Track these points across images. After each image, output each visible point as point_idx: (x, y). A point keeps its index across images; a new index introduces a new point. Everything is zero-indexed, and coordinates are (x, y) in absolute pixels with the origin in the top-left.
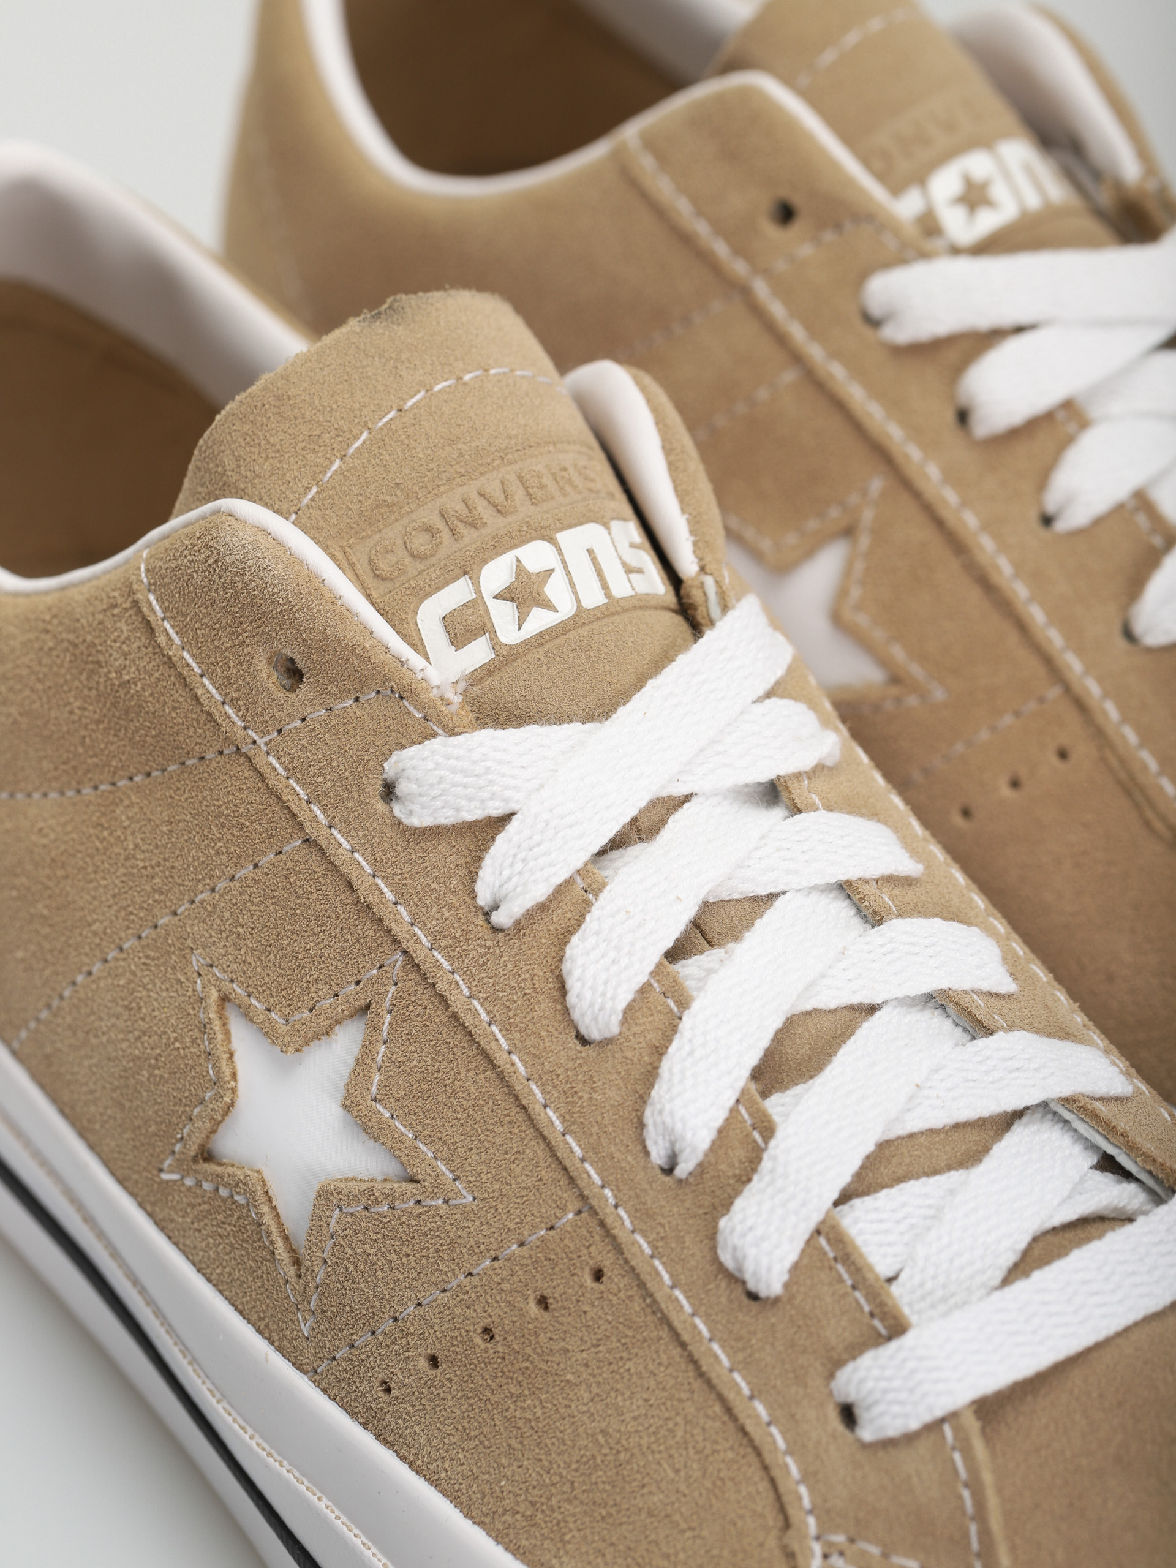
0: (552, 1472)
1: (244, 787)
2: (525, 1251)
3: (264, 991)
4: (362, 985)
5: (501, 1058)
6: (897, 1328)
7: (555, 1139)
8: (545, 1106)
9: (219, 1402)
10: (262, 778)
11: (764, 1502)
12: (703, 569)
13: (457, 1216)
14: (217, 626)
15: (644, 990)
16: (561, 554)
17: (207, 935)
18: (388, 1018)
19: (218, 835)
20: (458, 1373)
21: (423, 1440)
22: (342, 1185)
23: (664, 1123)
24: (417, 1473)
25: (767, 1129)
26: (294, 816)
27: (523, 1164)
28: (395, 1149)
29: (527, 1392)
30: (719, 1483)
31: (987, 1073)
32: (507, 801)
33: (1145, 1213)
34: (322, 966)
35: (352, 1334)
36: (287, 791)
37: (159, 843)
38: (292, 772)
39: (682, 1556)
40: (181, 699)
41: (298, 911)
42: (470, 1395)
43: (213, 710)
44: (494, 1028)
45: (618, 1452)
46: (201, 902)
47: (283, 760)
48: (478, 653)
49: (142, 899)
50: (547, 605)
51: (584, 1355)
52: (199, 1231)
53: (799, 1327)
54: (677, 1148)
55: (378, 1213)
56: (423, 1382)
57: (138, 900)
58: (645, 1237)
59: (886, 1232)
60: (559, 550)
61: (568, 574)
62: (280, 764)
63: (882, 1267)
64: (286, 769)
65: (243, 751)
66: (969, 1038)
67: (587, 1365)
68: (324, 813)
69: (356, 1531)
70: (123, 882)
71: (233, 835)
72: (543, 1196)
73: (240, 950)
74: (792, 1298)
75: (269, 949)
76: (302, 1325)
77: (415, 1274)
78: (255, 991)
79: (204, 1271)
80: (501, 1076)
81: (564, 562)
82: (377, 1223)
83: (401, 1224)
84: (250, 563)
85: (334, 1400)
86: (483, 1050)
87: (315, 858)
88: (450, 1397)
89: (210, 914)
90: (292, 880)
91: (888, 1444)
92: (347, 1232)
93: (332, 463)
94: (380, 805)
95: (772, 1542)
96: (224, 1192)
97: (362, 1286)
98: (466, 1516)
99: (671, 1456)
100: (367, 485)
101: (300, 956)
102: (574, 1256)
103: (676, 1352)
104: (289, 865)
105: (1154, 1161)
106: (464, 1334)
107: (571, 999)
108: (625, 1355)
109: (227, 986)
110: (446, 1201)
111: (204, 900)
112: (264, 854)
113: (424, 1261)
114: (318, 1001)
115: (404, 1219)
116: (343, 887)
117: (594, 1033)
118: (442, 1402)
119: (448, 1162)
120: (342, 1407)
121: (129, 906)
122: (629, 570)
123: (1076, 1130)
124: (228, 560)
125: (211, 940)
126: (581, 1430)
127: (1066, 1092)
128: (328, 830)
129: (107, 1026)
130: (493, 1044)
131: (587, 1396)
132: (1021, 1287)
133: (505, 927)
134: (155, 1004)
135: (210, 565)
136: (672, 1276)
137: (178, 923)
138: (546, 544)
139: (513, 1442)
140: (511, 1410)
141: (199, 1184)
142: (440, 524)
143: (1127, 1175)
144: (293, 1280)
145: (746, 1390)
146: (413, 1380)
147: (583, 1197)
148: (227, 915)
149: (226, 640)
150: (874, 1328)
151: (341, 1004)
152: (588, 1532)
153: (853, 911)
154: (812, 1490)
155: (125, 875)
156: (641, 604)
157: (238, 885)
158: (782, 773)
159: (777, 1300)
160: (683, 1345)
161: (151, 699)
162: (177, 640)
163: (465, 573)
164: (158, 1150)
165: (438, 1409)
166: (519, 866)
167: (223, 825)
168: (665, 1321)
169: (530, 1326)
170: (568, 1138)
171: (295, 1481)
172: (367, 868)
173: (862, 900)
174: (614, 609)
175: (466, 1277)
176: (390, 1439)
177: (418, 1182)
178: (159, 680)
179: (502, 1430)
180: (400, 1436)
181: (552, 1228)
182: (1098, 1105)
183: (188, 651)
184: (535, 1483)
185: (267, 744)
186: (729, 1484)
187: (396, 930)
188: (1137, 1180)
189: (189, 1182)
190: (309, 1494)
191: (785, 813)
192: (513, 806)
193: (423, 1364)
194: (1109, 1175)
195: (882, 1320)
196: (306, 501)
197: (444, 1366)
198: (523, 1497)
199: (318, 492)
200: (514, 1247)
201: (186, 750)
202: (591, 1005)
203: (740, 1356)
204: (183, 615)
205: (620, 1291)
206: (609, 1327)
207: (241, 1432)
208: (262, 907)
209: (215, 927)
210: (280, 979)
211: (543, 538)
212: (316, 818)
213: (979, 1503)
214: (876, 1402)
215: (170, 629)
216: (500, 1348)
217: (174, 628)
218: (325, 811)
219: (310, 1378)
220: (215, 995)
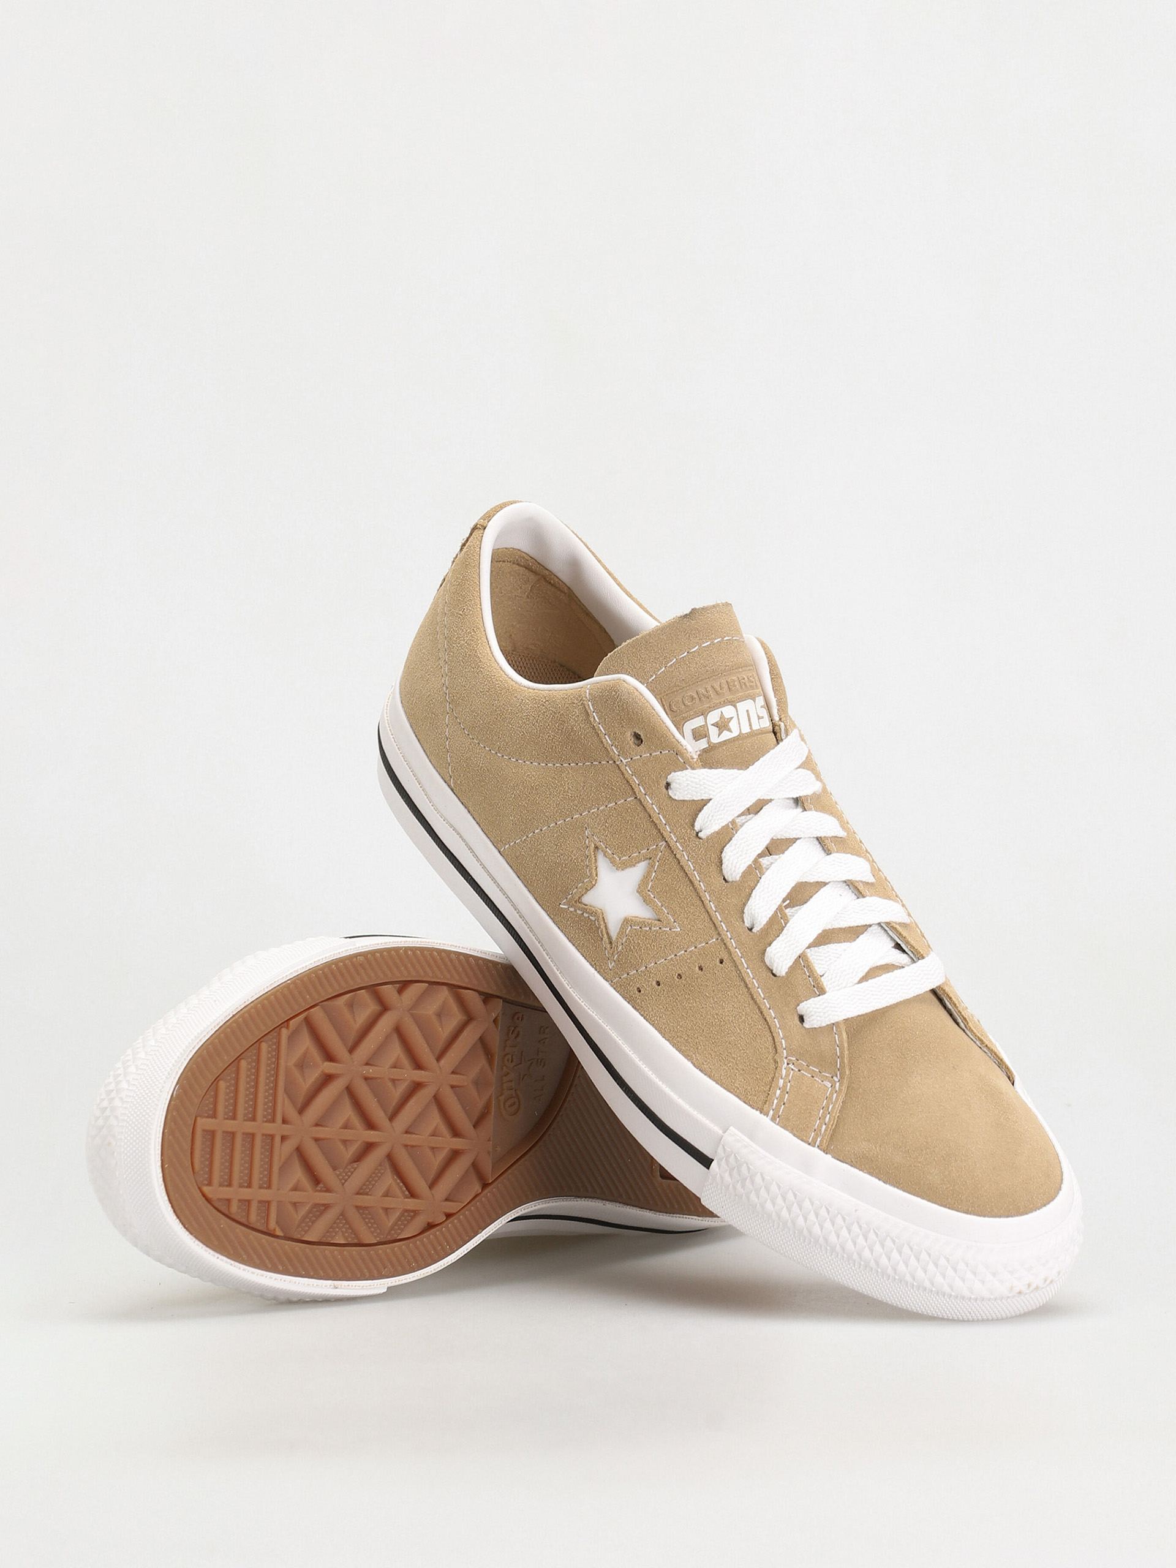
1: (615, 776)
2: (696, 950)
3: (613, 847)
5: (696, 883)
6: (822, 991)
7: (712, 913)
8: (710, 901)
9: (570, 988)
10: (623, 774)
11: (769, 1044)
12: (780, 719)
13: (673, 935)
14: (614, 719)
15: (750, 867)
16: (737, 711)
17: (593, 824)
18: (657, 863)
19: (603, 791)
20: (667, 988)
21: (650, 1009)
22: (633, 918)
23: (751, 913)
24: (647, 1020)
25: (786, 920)
26: (633, 789)
27: (699, 920)
28: (654, 908)
29: (691, 998)
30: (755, 1036)
31: (862, 910)
32: (710, 795)
33: (908, 966)
34: (636, 842)
35: (628, 970)
36: (631, 780)
37: (579, 789)
38: (634, 773)
39: (739, 1058)
40: (596, 741)
41: (629, 822)
42: (670, 996)
43: (607, 747)
44: (695, 872)
45: (721, 1022)
46: (593, 813)
48: (703, 744)
50: (730, 730)
51: (713, 987)
52: (572, 927)
53: (789, 987)
54: (755, 923)
56: (653, 990)
57: (567, 807)
58: (740, 951)
59: (821, 960)
60: (737, 709)
61: (739, 719)
62: (630, 770)
63: (819, 971)
64: (632, 772)
65: (617, 763)
66: (856, 897)
67: (713, 991)
70: (561, 800)
71: (609, 792)
72: (705, 932)
73: (606, 831)
74: (787, 977)
75: (616, 833)
76: (610, 965)
77: (656, 953)
78: (609, 847)
79: (572, 941)
80: (695, 890)
81: (738, 714)
82: (644, 933)
83: (653, 935)
84: (630, 700)
85: (618, 992)
86: (690, 880)
87: (638, 804)
88: (662, 996)
89: (596, 817)
90: (628, 810)
91: (814, 1030)
92: (632, 935)
93: (661, 668)
94: (665, 790)
95: (770, 1057)
96: (585, 915)
97: (635, 954)
98: (663, 1037)
99: (739, 1025)
100: (673, 678)
101: (628, 837)
102: (714, 954)
103: (745, 990)
104: (629, 805)
105: (914, 948)
106: (671, 975)
107: (724, 866)
108: (727, 989)
109: (598, 844)
110: (670, 929)
111: (595, 812)
112: (620, 800)
113: (660, 949)
114: (633, 854)
115: (654, 933)
116: (647, 816)
117: (730, 879)
118: (659, 997)
119: (673, 916)
120: (621, 995)
121: (562, 809)
122: (759, 718)
123: (888, 934)
124: (622, 697)
125: (594, 826)
126: (709, 1013)
127: (887, 920)
128: (645, 796)
129: (546, 850)
130: (694, 878)
131: (712, 1001)
132: (864, 984)
133: (703, 838)
134: (568, 845)
136: (747, 965)
137: (582, 818)
138: (733, 707)
139: (684, 1014)
140: (684, 1003)
141: (575, 911)
142: (696, 696)
143: (904, 951)
144: (609, 949)
145: (768, 1006)
146: (650, 989)
147: (719, 934)
148: (602, 819)
149: (617, 724)
150: (814, 991)
152: (707, 1047)
153: (821, 849)
154: (786, 1042)
156: (762, 732)
157: (609, 809)
158: (801, 795)
159: (782, 978)
160: (749, 989)
161: (584, 738)
162: (598, 720)
163: (702, 715)
164: (559, 897)
165: (657, 1000)
166: (710, 818)
167: (606, 788)
168: (743, 980)
169: (695, 976)
170: (717, 913)
172: (657, 811)
173: (825, 845)
174: (753, 734)
175: (674, 956)
176: (638, 1008)
178: (588, 732)
179: (680, 1009)
180: (642, 1007)
181: (707, 943)
182: (897, 927)
183: (601, 725)
184: (689, 1029)
185: (626, 762)
186: (758, 1037)
187: (665, 834)
188: (907, 953)
189: (572, 909)
190: (603, 1024)
191: (801, 810)
192: (711, 797)
193: (654, 983)
194: (897, 950)
195: (817, 989)
196: (650, 680)
197: (662, 985)
198: (685, 1033)
199: (655, 678)
200: (693, 948)
201: (594, 759)
202: (731, 869)
203: (767, 995)
204: (601, 712)
205: (728, 968)
206: (723, 979)
207: (578, 1000)
208: (617, 818)
209: (597, 822)
210: (619, 844)
211: (732, 705)
212: (641, 791)
213: (842, 1053)
214: (812, 1015)
215: (595, 716)
216: (683, 982)
217: (597, 716)
218: (644, 789)
219: (610, 984)
220: (593, 846)
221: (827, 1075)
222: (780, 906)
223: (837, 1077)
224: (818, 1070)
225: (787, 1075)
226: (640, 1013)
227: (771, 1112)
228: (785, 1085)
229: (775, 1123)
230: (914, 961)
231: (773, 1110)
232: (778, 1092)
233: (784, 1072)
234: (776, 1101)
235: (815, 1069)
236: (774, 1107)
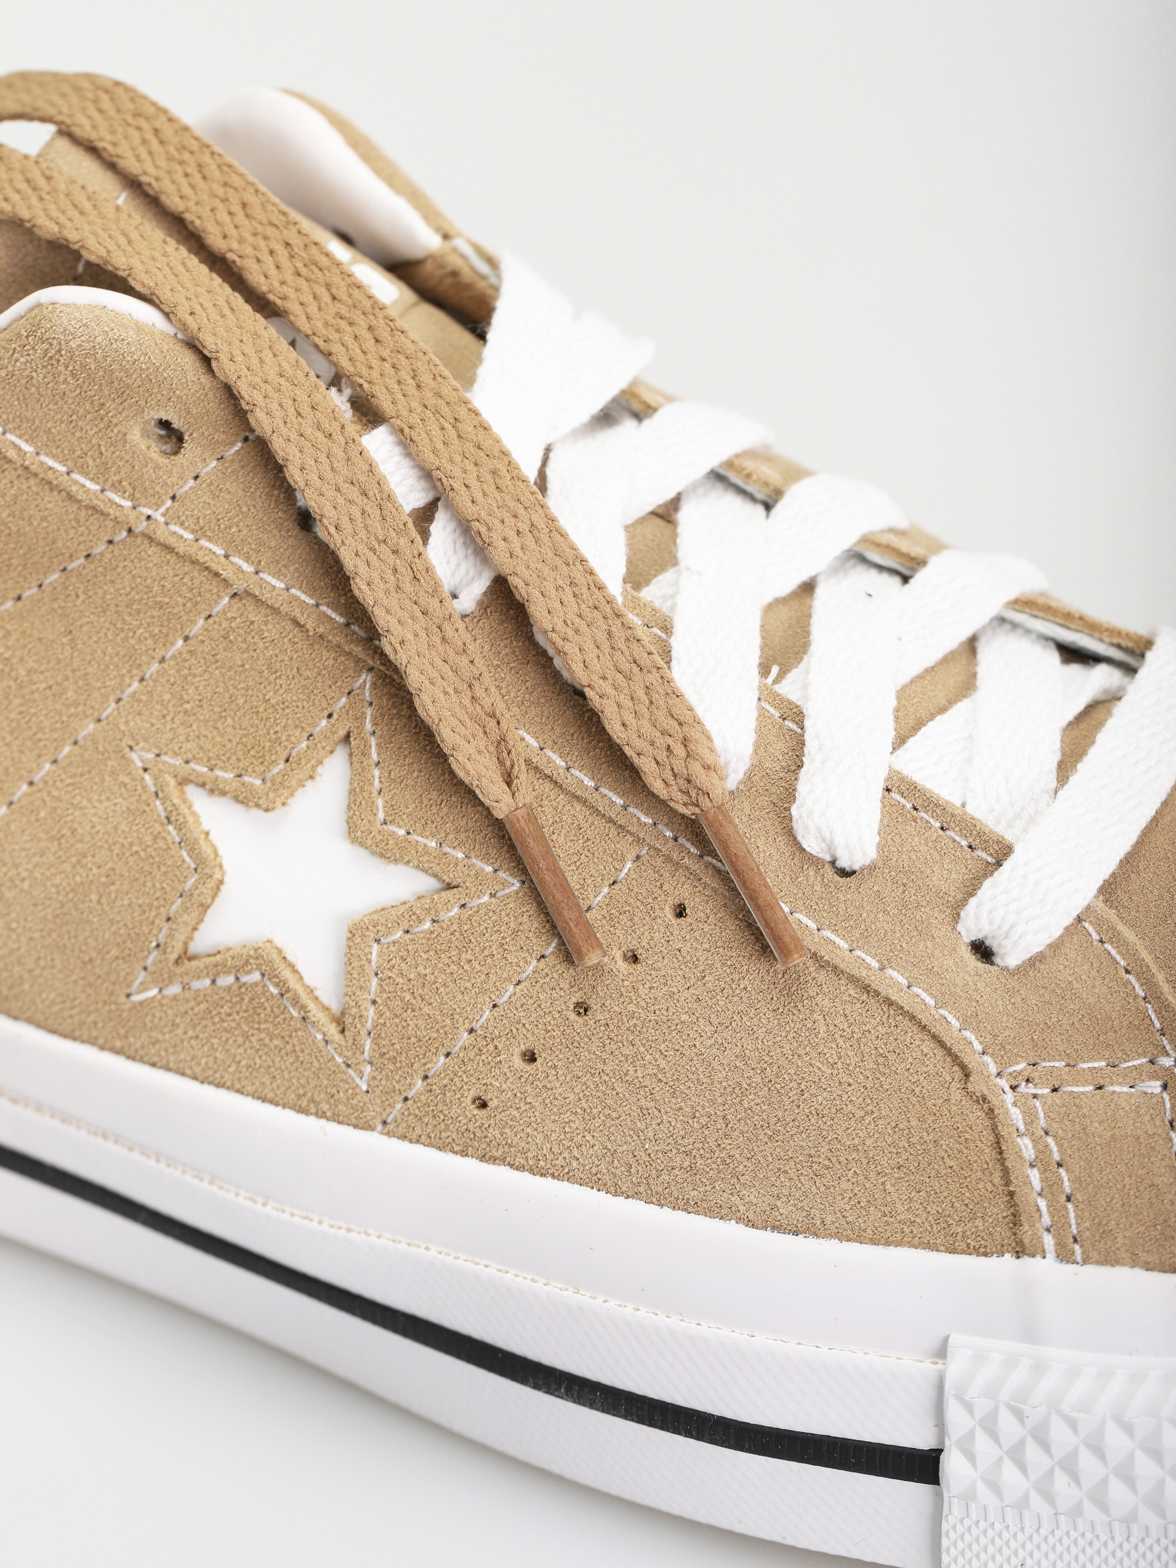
0: (697, 1114)
1: (151, 565)
3: (229, 759)
4: (335, 716)
6: (1002, 852)
7: (591, 795)
8: (568, 769)
10: (170, 549)
11: (934, 1060)
13: (511, 905)
14: (74, 417)
17: (148, 725)
18: (374, 740)
19: (135, 623)
20: (561, 1056)
21: (540, 1138)
22: (374, 918)
24: (542, 1175)
25: (796, 715)
26: (217, 575)
27: (564, 831)
28: (422, 860)
29: (642, 1049)
30: (881, 1060)
33: (1127, 687)
34: (287, 711)
35: (425, 1064)
36: (201, 553)
37: (61, 657)
38: (200, 532)
39: (869, 1142)
40: (50, 506)
41: (247, 666)
42: (580, 1074)
43: (95, 502)
45: (764, 1070)
46: (131, 696)
47: (187, 524)
49: (52, 720)
51: (692, 991)
52: (197, 1037)
53: (904, 885)
55: (423, 932)
56: (523, 1080)
57: (46, 723)
62: (185, 529)
64: (193, 532)
65: (137, 531)
67: (698, 1000)
68: (247, 561)
69: (485, 1262)
70: (20, 713)
71: (153, 617)
72: (596, 854)
73: (191, 726)
74: (886, 860)
75: (224, 714)
76: (358, 1080)
77: (483, 977)
78: (219, 762)
79: (211, 1079)
82: (424, 941)
83: (452, 934)
84: (99, 339)
85: (418, 1142)
87: (250, 609)
88: (558, 1085)
89: (146, 703)
90: (232, 637)
91: (1033, 962)
92: (393, 962)
94: (302, 533)
95: (956, 1095)
96: (225, 980)
97: (426, 1010)
98: (616, 1195)
101: (261, 709)
102: (650, 900)
104: (225, 624)
106: (557, 1016)
107: (557, 660)
109: (184, 769)
110: (494, 895)
111: (135, 693)
112: (194, 622)
113: (489, 960)
114: (293, 748)
115: (455, 927)
116: (289, 626)
118: (550, 1093)
119: (485, 856)
120: (430, 1145)
121: (35, 734)
124: (73, 344)
125: (154, 729)
126: (715, 1064)
127: (1011, 596)
128: (256, 577)
129: (27, 870)
131: (709, 1028)
133: (470, 611)
134: (95, 819)
135: (51, 358)
137: (107, 728)
139: (643, 1102)
140: (631, 1073)
143: (1095, 659)
144: (337, 1037)
145: (875, 964)
146: (512, 1083)
148: (167, 697)
149: (88, 428)
150: (979, 858)
151: (320, 742)
152: (759, 1158)
154: (976, 1031)
155: (21, 705)
157: (172, 663)
159: (872, 868)
161: (10, 519)
162: (27, 448)
164: (122, 974)
165: (547, 1101)
167: (139, 612)
169: (626, 983)
171: (391, 1243)
175: (539, 960)
176: (498, 1154)
177: (457, 887)
178: (16, 496)
179: (627, 1095)
180: (510, 1146)
181: (615, 882)
183: (46, 454)
184: (682, 1133)
185: (164, 515)
186: (892, 1057)
189: (174, 989)
190: (413, 1249)
193: (518, 1062)
195: (984, 849)
197: (543, 1055)
198: (674, 1151)
201: (67, 555)
203: (856, 934)
204: (28, 421)
205: (708, 917)
206: (709, 954)
208: (206, 676)
209: (156, 713)
210: (244, 740)
212: (240, 568)
213: (1149, 983)
214: (1012, 927)
215: (18, 441)
216: (599, 1017)
217: (20, 437)
218: (247, 559)
219: (382, 1133)
220: (172, 782)
221: (1136, 1063)
222: (762, 688)
223: (1168, 1055)
224: (1103, 1064)
225: (1030, 1117)
226: (511, 1166)
227: (1048, 1241)
228: (1042, 1151)
229: (1075, 1262)
230: (1131, 670)
231: (1048, 1230)
232: (1034, 1176)
233: (1016, 1116)
234: (1042, 1204)
235: (1096, 1065)
236: (1046, 1220)
